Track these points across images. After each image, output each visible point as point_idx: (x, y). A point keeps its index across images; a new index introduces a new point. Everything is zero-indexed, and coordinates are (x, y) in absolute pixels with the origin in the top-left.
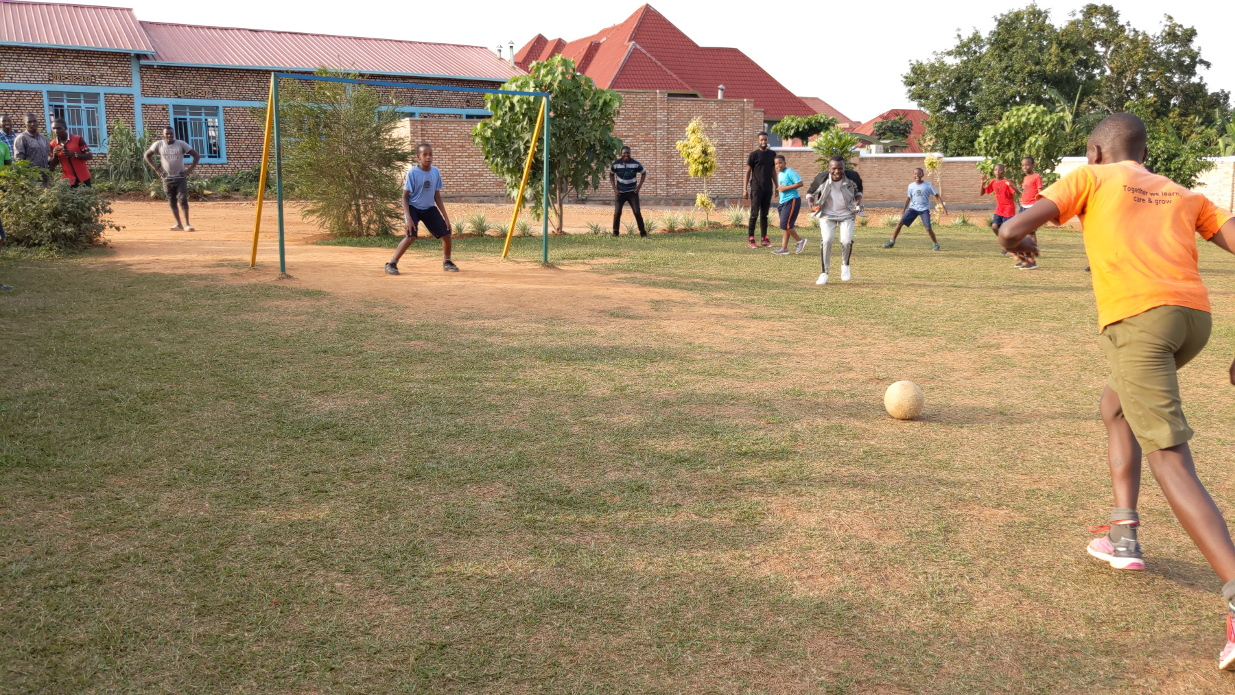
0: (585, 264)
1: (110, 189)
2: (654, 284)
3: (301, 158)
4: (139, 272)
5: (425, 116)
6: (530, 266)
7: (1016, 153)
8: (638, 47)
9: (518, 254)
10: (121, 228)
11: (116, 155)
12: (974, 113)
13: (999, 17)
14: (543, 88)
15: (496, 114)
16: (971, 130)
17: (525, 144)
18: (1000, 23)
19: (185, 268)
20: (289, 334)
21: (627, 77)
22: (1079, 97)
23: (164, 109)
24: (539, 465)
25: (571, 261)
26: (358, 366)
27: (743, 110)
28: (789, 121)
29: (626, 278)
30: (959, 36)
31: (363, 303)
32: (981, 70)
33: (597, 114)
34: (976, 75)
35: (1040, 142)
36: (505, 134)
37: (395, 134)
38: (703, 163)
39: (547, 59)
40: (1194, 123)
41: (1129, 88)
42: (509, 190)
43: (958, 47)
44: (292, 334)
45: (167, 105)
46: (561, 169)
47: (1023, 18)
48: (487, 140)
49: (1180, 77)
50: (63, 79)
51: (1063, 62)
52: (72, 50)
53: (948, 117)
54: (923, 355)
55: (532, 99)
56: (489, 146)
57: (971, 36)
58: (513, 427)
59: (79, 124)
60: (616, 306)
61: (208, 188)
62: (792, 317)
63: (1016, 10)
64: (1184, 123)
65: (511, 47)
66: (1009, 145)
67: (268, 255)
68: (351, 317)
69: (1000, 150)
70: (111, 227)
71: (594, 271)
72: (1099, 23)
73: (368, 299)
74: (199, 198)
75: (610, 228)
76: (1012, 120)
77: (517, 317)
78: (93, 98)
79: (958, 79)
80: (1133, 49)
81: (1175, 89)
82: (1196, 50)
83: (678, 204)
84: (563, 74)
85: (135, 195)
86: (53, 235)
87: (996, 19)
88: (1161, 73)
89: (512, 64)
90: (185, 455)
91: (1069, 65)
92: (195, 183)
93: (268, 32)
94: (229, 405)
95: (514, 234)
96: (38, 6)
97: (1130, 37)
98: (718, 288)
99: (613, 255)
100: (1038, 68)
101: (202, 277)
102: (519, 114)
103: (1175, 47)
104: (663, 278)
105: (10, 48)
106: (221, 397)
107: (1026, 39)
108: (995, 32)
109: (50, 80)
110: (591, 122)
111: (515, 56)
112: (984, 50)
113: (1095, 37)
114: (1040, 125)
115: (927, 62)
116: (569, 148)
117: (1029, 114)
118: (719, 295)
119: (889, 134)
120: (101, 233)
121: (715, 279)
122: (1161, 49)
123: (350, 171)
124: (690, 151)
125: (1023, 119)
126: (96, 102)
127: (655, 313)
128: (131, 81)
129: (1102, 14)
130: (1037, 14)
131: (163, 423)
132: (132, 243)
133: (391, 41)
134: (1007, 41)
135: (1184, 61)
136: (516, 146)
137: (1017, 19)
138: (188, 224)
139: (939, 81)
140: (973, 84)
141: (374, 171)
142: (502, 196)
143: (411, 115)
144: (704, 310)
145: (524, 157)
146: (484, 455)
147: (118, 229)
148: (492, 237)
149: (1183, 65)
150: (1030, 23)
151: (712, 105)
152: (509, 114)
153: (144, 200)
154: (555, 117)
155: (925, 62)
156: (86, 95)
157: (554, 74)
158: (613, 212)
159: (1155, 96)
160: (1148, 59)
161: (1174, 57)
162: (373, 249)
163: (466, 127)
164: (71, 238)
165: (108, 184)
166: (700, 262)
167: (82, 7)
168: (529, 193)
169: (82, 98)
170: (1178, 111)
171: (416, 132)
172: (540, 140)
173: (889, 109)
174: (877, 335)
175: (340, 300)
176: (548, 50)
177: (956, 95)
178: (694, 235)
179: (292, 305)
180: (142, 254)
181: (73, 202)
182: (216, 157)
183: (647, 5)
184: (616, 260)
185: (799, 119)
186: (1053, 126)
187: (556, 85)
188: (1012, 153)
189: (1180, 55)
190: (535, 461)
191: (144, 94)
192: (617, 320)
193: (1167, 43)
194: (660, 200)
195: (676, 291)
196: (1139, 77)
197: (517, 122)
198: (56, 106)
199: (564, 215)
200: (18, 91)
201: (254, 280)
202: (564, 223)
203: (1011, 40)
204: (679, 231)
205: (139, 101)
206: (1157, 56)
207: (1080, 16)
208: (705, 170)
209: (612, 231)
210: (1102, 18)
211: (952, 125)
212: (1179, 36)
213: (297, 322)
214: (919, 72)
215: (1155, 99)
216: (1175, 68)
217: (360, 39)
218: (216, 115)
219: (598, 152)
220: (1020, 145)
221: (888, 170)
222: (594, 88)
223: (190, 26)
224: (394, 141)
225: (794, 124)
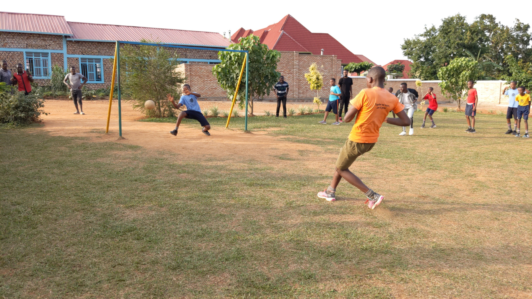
0: (265, 131)
1: (51, 95)
2: (298, 141)
3: (133, 81)
4: (53, 135)
5: (192, 62)
6: (239, 132)
7: (456, 79)
8: (285, 33)
9: (233, 126)
10: (48, 114)
11: (54, 80)
12: (432, 62)
13: (444, 20)
14: (244, 49)
15: (223, 61)
16: (431, 69)
17: (236, 75)
18: (444, 22)
19: (75, 133)
20: (119, 170)
21: (279, 45)
22: (480, 54)
23: (77, 60)
24: (249, 258)
25: (258, 129)
26: (151, 190)
27: (332, 60)
28: (352, 65)
29: (285, 138)
30: (426, 28)
31: (158, 153)
32: (436, 43)
33: (269, 61)
34: (434, 45)
35: (467, 74)
36: (227, 70)
37: (177, 70)
38: (317, 83)
39: (247, 36)
40: (529, 66)
41: (500, 51)
42: (229, 96)
43: (425, 33)
44: (120, 170)
45: (78, 58)
46: (253, 86)
47: (454, 20)
48: (219, 73)
49: (523, 46)
50: (32, 47)
51: (472, 39)
52: (37, 34)
53: (421, 63)
54: (440, 181)
55: (240, 54)
56: (220, 76)
57: (431, 28)
58: (233, 230)
59: (39, 66)
60: (282, 153)
61: (95, 94)
62: (369, 159)
63: (451, 16)
64: (525, 66)
65: (230, 33)
66: (453, 75)
67: (114, 127)
68: (151, 160)
69: (449, 78)
70: (43, 113)
71: (269, 134)
72: (487, 22)
73: (161, 150)
74: (90, 99)
75: (274, 112)
76: (454, 64)
77: (234, 159)
78: (46, 55)
79: (426, 47)
80: (502, 34)
81: (521, 51)
82: (530, 34)
83: (303, 101)
84: (254, 43)
85: (62, 98)
86: (15, 117)
87: (442, 20)
88: (514, 44)
89: (230, 40)
90: (47, 252)
91: (475, 40)
92: (89, 92)
93: (123, 26)
94: (79, 216)
95: (231, 116)
96: (23, 15)
97: (501, 29)
98: (330, 143)
99: (277, 126)
100: (461, 41)
101: (82, 138)
102: (234, 61)
103: (520, 33)
104: (302, 138)
105: (9, 33)
106: (76, 210)
107: (456, 29)
108: (442, 26)
109: (27, 47)
110: (266, 65)
111: (231, 37)
112: (437, 34)
113: (485, 28)
114: (467, 66)
115: (412, 39)
116: (256, 77)
117: (462, 61)
118: (330, 147)
119: (394, 71)
120: (39, 116)
121: (327, 139)
122: (514, 34)
123: (156, 87)
124: (311, 78)
125: (460, 64)
126: (47, 57)
127: (301, 157)
128: (62, 47)
129: (488, 18)
130: (460, 18)
131: (40, 228)
132: (54, 120)
133: (177, 30)
134: (447, 30)
135: (524, 39)
136: (232, 76)
137: (452, 20)
138: (82, 111)
139: (417, 48)
140: (432, 49)
141: (167, 87)
142: (225, 98)
143: (186, 62)
144: (325, 155)
145: (235, 81)
146: (217, 251)
147: (46, 114)
148: (221, 117)
149: (524, 41)
150: (457, 22)
151: (319, 58)
152: (229, 61)
153: (66, 100)
154: (250, 63)
155: (411, 39)
156: (43, 53)
157: (250, 43)
158: (277, 106)
159: (512, 54)
160: (509, 38)
161: (520, 37)
162: (165, 123)
163: (210, 67)
164: (23, 119)
165: (51, 92)
166: (318, 130)
167: (42, 15)
168: (238, 97)
169: (41, 55)
170: (522, 60)
171: (187, 70)
172: (244, 73)
173: (394, 60)
174: (413, 169)
175: (146, 151)
176: (246, 34)
177: (424, 54)
178: (313, 116)
179: (123, 153)
180: (56, 126)
181: (25, 102)
182: (99, 81)
183: (289, 15)
184: (279, 129)
185: (356, 64)
186: (473, 67)
187: (250, 48)
188: (454, 79)
189: (522, 36)
190: (247, 255)
191: (68, 53)
192: (283, 161)
193: (517, 31)
194: (295, 100)
195: (310, 145)
196: (504, 46)
197: (233, 65)
198: (29, 58)
199: (254, 107)
200: (13, 52)
201: (107, 140)
202: (254, 110)
203: (449, 29)
204: (306, 114)
205: (66, 56)
206: (512, 37)
207: (478, 19)
208: (318, 87)
209: (275, 114)
210: (488, 20)
211: (423, 67)
212: (522, 28)
213: (124, 163)
214: (408, 44)
215: (512, 55)
216: (520, 42)
217: (163, 29)
218: (99, 62)
219: (269, 78)
220: (458, 75)
221: (396, 86)
222: (268, 49)
223: (89, 24)
224: (176, 73)
225: (354, 66)
